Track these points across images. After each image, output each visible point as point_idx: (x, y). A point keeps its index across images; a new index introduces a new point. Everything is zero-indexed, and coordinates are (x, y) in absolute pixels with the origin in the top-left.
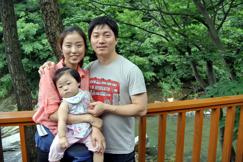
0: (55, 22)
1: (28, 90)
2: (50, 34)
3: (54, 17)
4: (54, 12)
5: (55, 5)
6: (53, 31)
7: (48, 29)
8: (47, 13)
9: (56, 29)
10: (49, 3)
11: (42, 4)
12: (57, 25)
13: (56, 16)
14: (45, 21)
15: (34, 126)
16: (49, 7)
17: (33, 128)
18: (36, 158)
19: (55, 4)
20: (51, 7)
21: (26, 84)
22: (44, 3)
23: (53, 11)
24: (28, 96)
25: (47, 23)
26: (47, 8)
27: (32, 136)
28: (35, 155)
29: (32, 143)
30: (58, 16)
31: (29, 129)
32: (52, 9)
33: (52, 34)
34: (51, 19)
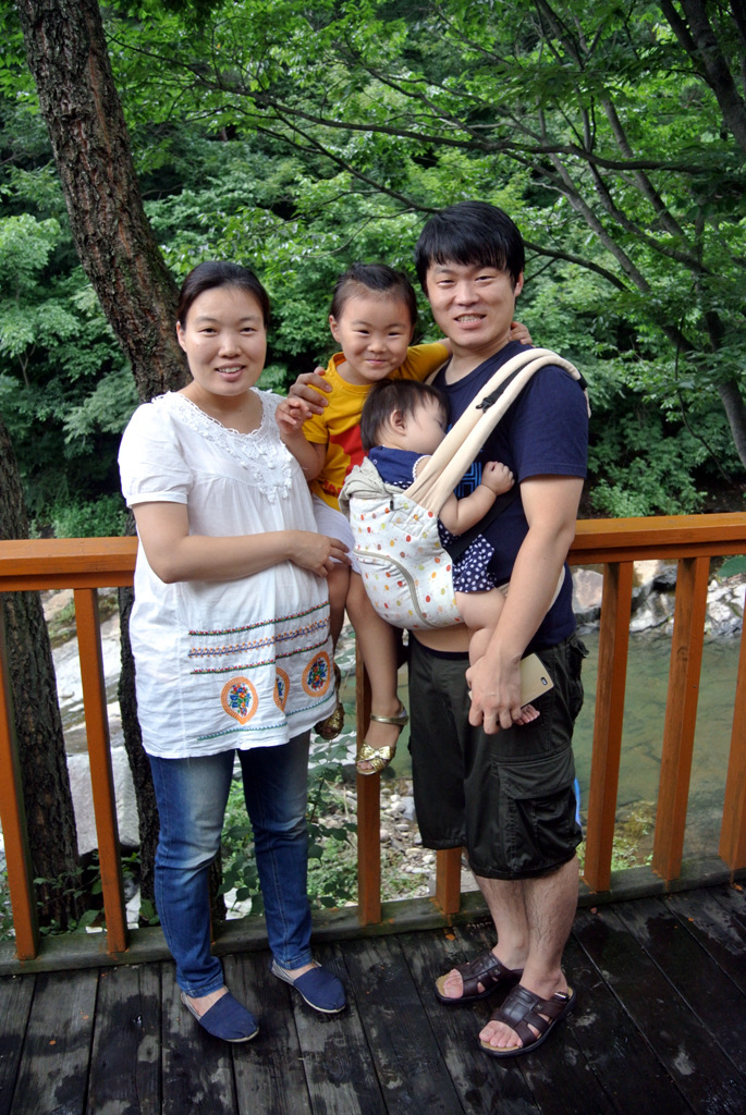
0: (110, 195)
1: (11, 477)
2: (94, 245)
3: (105, 173)
4: (107, 153)
5: (108, 124)
6: (103, 230)
7: (83, 223)
8: (78, 155)
9: (116, 222)
10: (86, 117)
11: (56, 118)
12: (118, 204)
13: (115, 169)
14: (72, 190)
15: (36, 624)
16: (86, 133)
17: (34, 632)
18: (46, 748)
19: (109, 121)
20: (92, 131)
22: (66, 116)
23: (101, 149)
24: (13, 502)
25: (78, 200)
26: (79, 134)
27: (28, 660)
28: (40, 737)
29: (30, 687)
30: (123, 169)
31: (15, 633)
32: (99, 140)
33: (99, 241)
34: (97, 183)
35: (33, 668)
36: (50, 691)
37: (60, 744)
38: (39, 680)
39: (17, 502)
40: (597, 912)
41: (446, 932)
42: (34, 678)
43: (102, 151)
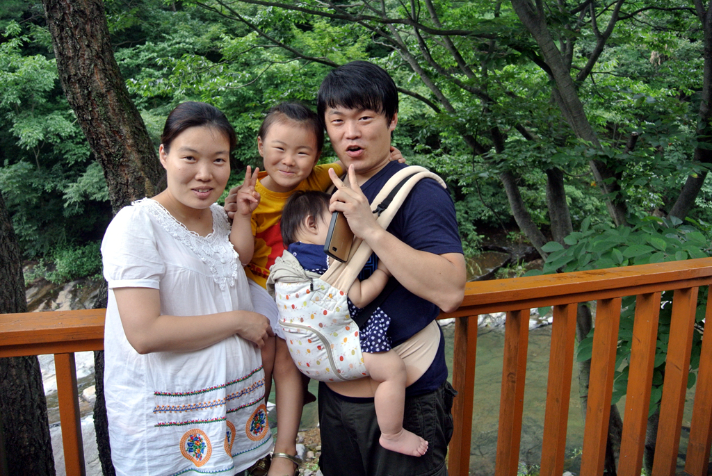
0: (88, 46)
2: (75, 82)
3: (84, 30)
4: (86, 14)
6: (82, 72)
7: (67, 66)
8: (63, 15)
9: (92, 66)
12: (94, 53)
13: (92, 26)
15: (30, 362)
17: (28, 368)
18: (38, 457)
21: (4, 234)
23: (82, 11)
24: (13, 271)
25: (63, 49)
27: (24, 390)
28: (33, 449)
29: (25, 411)
30: (98, 27)
31: (14, 370)
32: (80, 5)
33: (79, 80)
34: (78, 37)
35: (28, 395)
36: (41, 413)
37: (49, 452)
38: (32, 405)
39: (16, 271)
42: (28, 403)
43: (82, 13)
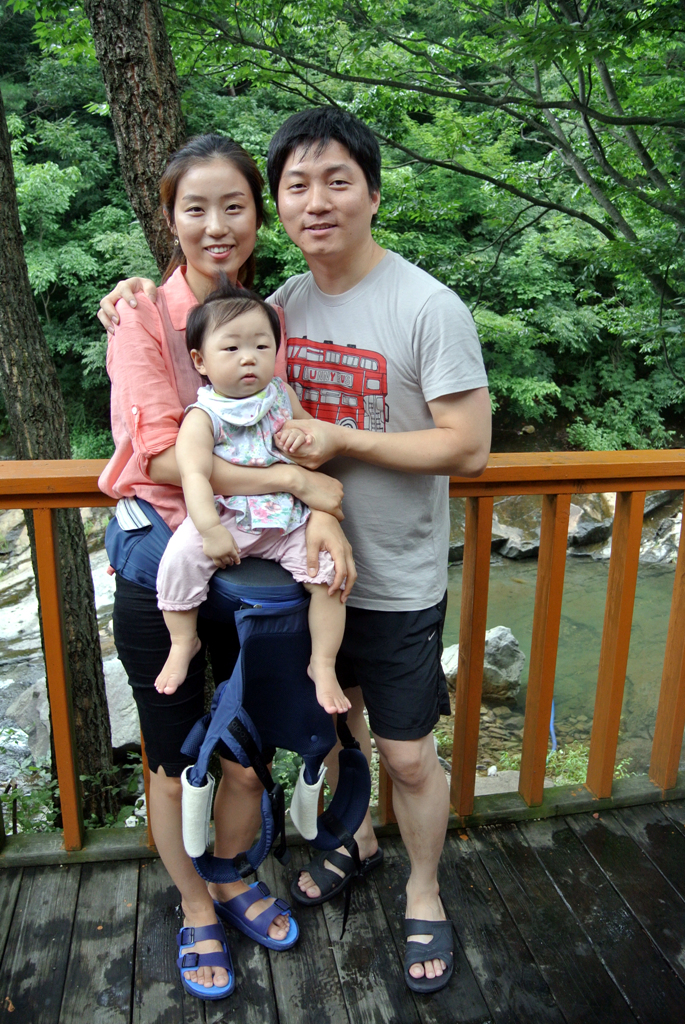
0: (160, 136)
1: (55, 402)
2: (143, 183)
3: (156, 115)
4: (157, 96)
5: (159, 67)
6: (152, 169)
7: (134, 162)
8: (131, 98)
9: (165, 162)
10: (140, 61)
11: (110, 62)
12: (167, 146)
13: (165, 111)
14: (123, 131)
15: (77, 540)
16: (139, 76)
17: (75, 547)
18: (85, 655)
19: (161, 65)
20: (145, 74)
21: (47, 379)
22: (121, 60)
23: (153, 91)
24: (57, 426)
25: (129, 140)
26: (132, 77)
27: (70, 573)
28: (80, 645)
29: (71, 598)
30: (172, 111)
32: (151, 83)
33: (148, 180)
34: (147, 125)
35: (74, 580)
36: (89, 603)
37: (97, 651)
38: (79, 592)
39: (61, 425)
40: (599, 817)
41: (459, 832)
42: (75, 590)
43: (153, 94)
